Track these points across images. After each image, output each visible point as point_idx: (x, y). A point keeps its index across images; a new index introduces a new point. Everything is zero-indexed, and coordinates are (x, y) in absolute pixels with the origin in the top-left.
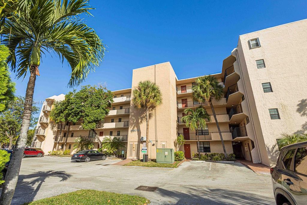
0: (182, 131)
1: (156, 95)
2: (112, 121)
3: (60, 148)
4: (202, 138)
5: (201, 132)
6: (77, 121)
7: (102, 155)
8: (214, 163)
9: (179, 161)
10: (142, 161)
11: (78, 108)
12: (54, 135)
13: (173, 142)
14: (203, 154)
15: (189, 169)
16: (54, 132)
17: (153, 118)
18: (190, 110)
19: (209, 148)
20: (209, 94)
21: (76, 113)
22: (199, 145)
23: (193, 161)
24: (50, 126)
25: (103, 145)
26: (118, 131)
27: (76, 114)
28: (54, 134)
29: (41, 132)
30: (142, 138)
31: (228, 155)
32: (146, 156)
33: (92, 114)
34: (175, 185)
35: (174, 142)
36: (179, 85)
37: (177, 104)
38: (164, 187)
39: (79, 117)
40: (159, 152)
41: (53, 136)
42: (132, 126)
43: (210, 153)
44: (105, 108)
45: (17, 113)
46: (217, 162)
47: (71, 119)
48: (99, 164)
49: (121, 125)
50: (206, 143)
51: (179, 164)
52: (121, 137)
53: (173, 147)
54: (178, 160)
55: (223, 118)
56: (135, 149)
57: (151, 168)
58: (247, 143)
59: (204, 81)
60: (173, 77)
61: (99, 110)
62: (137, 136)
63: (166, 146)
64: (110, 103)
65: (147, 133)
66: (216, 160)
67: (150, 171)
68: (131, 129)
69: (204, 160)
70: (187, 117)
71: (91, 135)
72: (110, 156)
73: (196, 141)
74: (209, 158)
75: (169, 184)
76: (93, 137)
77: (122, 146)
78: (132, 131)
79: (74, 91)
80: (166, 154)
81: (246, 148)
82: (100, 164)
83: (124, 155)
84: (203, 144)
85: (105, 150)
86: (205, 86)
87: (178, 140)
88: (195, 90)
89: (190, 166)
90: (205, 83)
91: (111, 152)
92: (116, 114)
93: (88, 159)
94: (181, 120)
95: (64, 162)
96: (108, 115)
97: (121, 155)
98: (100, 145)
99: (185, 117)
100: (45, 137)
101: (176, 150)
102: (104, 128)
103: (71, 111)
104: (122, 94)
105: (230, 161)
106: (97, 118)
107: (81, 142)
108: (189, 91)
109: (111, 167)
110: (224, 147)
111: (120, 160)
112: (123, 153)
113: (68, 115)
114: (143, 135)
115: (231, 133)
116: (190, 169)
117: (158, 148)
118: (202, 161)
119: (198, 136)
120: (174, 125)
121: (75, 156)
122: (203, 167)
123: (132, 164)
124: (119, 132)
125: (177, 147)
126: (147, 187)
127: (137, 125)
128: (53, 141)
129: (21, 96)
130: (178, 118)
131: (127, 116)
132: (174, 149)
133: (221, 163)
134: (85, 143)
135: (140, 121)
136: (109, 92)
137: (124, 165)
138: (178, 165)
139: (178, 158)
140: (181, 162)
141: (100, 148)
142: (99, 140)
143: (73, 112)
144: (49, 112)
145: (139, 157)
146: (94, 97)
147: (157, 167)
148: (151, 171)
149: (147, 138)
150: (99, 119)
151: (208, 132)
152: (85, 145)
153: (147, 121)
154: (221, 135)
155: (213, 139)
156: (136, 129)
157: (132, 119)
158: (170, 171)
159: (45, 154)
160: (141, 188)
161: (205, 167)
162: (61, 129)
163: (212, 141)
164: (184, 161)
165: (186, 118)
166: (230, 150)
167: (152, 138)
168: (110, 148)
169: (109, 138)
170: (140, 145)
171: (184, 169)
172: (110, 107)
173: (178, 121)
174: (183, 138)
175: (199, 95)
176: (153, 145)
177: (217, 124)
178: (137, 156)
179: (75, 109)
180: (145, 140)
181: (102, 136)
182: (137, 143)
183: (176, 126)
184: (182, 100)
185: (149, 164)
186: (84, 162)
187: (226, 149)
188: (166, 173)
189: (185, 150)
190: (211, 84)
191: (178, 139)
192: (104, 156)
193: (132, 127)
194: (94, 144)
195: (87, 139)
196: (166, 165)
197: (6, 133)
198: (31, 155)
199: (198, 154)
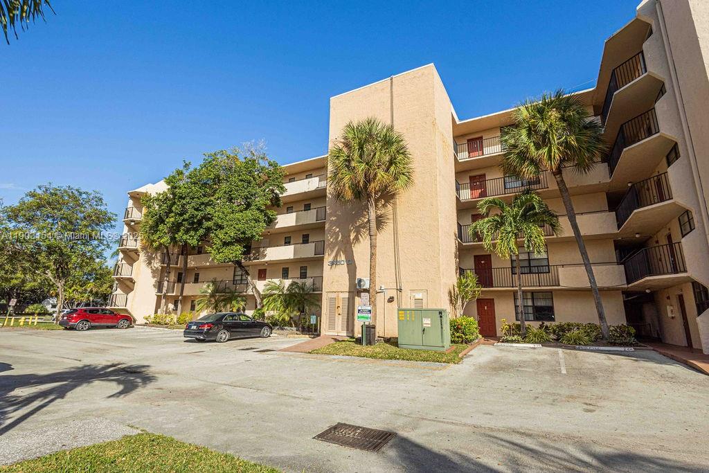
0: (470, 263)
1: (395, 159)
2: (287, 243)
3: (171, 309)
4: (530, 282)
5: (526, 264)
6: (199, 241)
7: (262, 325)
8: (569, 351)
9: (464, 345)
10: (359, 341)
11: (197, 210)
12: (155, 279)
13: (447, 291)
14: (534, 326)
15: (494, 369)
16: (154, 272)
17: (388, 228)
18: (496, 204)
19: (550, 310)
20: (558, 149)
21: (193, 223)
22: (519, 302)
23: (506, 344)
24: (142, 257)
25: (265, 301)
26: (303, 266)
27: (195, 224)
28: (154, 277)
29: (125, 272)
30: (360, 281)
31: (612, 328)
32: (369, 329)
33: (230, 223)
34: (456, 424)
35: (450, 292)
36: (462, 135)
37: (458, 190)
38: (417, 431)
39: (201, 231)
40: (406, 317)
41: (153, 281)
42: (333, 251)
43: (553, 323)
44: (263, 207)
45: (66, 226)
46: (579, 349)
47: (184, 237)
48: (248, 347)
49: (308, 251)
50: (540, 295)
51: (464, 352)
52: (308, 282)
53: (445, 305)
54: (462, 342)
55: (596, 223)
56: (343, 310)
57: (383, 362)
58: (674, 293)
59: (541, 111)
60: (444, 112)
61: (248, 213)
62: (347, 276)
63: (424, 301)
64: (276, 194)
65: (372, 267)
66: (575, 344)
67: (378, 372)
68: (331, 259)
69: (536, 343)
70: (487, 223)
71: (239, 278)
72: (282, 329)
73: (511, 291)
74: (552, 336)
75: (436, 420)
76: (243, 282)
77: (312, 304)
78: (332, 264)
79: (186, 166)
80: (425, 325)
81: (671, 310)
82: (252, 349)
83: (316, 325)
84: (533, 299)
85: (272, 313)
86: (542, 127)
87: (459, 287)
88: (512, 141)
89: (497, 360)
90: (542, 119)
91: (283, 320)
92: (294, 224)
93: (224, 335)
94: (470, 231)
95: (168, 342)
96: (276, 227)
97: (308, 327)
98: (259, 301)
99: (481, 222)
100: (134, 283)
101: (453, 314)
102: (266, 259)
103: (182, 218)
104: (307, 172)
105: (621, 345)
106: (244, 233)
107: (212, 295)
108: (493, 149)
109: (276, 356)
110: (599, 306)
111: (305, 338)
112: (313, 320)
113: (176, 227)
114: (363, 273)
115: (622, 267)
116: (499, 367)
117: (404, 307)
118: (532, 346)
119: (519, 276)
120: (449, 245)
121: (193, 327)
122: (539, 363)
123: (331, 350)
124: (305, 268)
125: (457, 306)
126: (358, 428)
127: (346, 248)
128: (153, 293)
129: (72, 186)
130: (460, 227)
131: (319, 228)
132: (448, 310)
133: (592, 351)
134: (223, 296)
135: (352, 237)
136: (274, 165)
137: (309, 353)
138: (460, 355)
139: (460, 336)
140: (469, 346)
141: (259, 310)
142: (256, 288)
143: (187, 220)
144: (137, 223)
145: (353, 331)
146: (235, 179)
147: (400, 362)
148: (383, 371)
149: (372, 281)
150: (248, 234)
151: (548, 266)
152: (223, 300)
153: (372, 233)
154: (590, 272)
155: (564, 283)
156: (343, 258)
157: (332, 233)
158: (436, 373)
159: (137, 323)
160: (338, 434)
161: (543, 361)
162: (169, 264)
163: (559, 290)
164: (479, 343)
165: (484, 225)
166: (615, 316)
167: (385, 280)
168: (282, 309)
169: (278, 283)
170: (354, 299)
171: (480, 367)
172: (278, 206)
173: (460, 236)
174: (475, 280)
175: (523, 156)
176: (391, 300)
177: (580, 241)
178: (348, 330)
179: (191, 211)
180: (367, 286)
181: (264, 278)
182: (346, 295)
183: (454, 250)
184: (470, 177)
185: (377, 350)
186: (215, 341)
187: (606, 312)
188: (427, 379)
189: (478, 314)
190: (563, 119)
191: (460, 284)
192: (266, 328)
193: (334, 254)
194: (246, 298)
195: (228, 288)
196: (425, 355)
197: (47, 274)
198: (102, 324)
199: (519, 325)
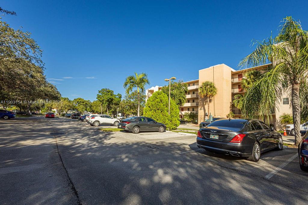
2: (189, 102)
17: (212, 102)
18: (239, 96)
25: (185, 117)
26: (193, 108)
42: (200, 106)
49: (194, 104)
52: (195, 112)
62: (204, 112)
65: (209, 111)
72: (189, 123)
78: (200, 109)
85: (186, 119)
91: (189, 121)
92: (190, 97)
96: (186, 98)
97: (195, 123)
98: (183, 116)
102: (184, 106)
104: (193, 84)
112: (196, 121)
114: (207, 112)
127: (203, 106)
131: (197, 98)
135: (204, 104)
141: (183, 118)
142: (182, 113)
153: (208, 104)
156: (202, 108)
168: (189, 118)
169: (188, 112)
172: (186, 93)
180: (207, 114)
181: (183, 111)
184: (239, 85)
192: (186, 122)
